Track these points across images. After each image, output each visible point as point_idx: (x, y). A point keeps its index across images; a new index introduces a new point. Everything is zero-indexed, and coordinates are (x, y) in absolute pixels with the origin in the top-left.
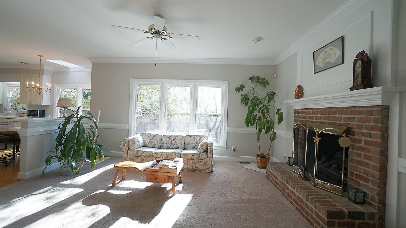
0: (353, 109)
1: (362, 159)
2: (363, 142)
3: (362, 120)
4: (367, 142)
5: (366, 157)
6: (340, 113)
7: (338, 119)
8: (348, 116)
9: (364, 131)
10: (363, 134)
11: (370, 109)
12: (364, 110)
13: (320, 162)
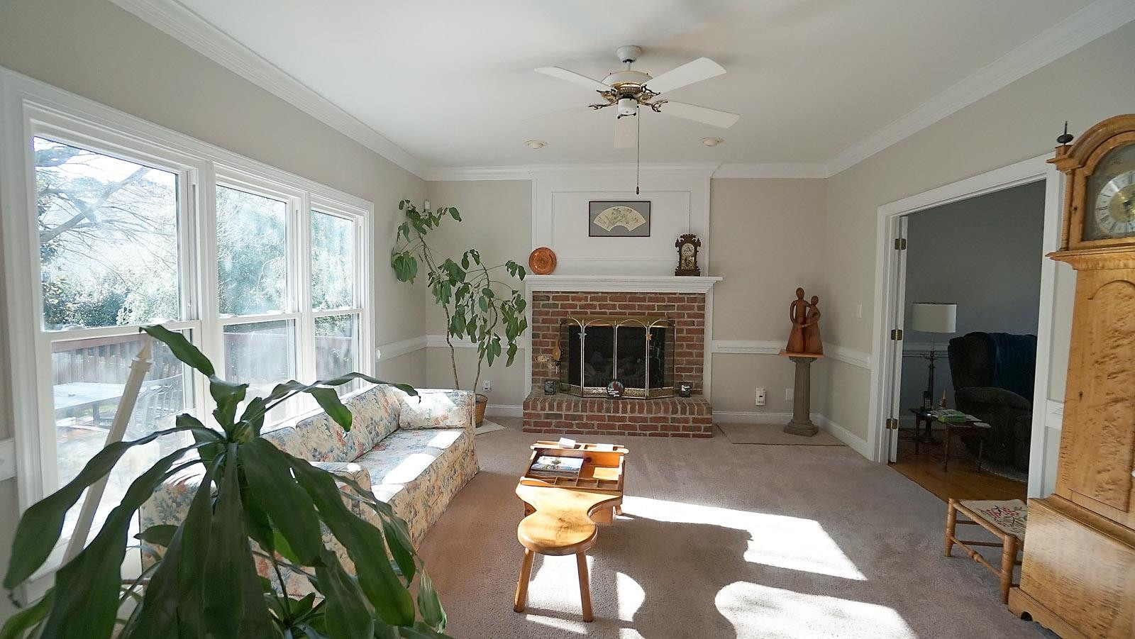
0: (671, 296)
1: (685, 349)
2: (685, 331)
3: (683, 308)
4: (689, 331)
5: (689, 346)
6: (651, 300)
7: (648, 307)
8: (664, 304)
9: (686, 319)
10: (685, 323)
11: (692, 296)
12: (686, 297)
13: (620, 370)
